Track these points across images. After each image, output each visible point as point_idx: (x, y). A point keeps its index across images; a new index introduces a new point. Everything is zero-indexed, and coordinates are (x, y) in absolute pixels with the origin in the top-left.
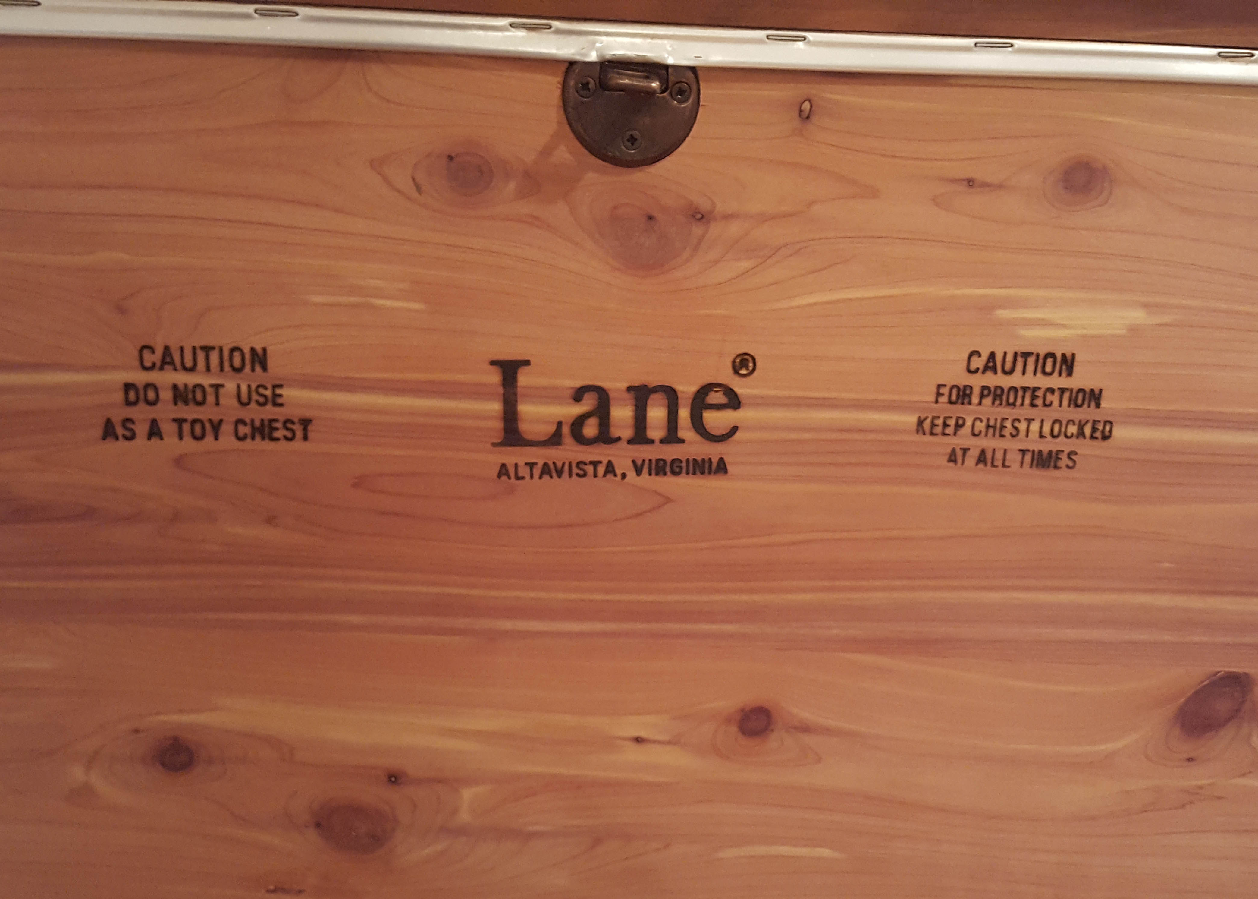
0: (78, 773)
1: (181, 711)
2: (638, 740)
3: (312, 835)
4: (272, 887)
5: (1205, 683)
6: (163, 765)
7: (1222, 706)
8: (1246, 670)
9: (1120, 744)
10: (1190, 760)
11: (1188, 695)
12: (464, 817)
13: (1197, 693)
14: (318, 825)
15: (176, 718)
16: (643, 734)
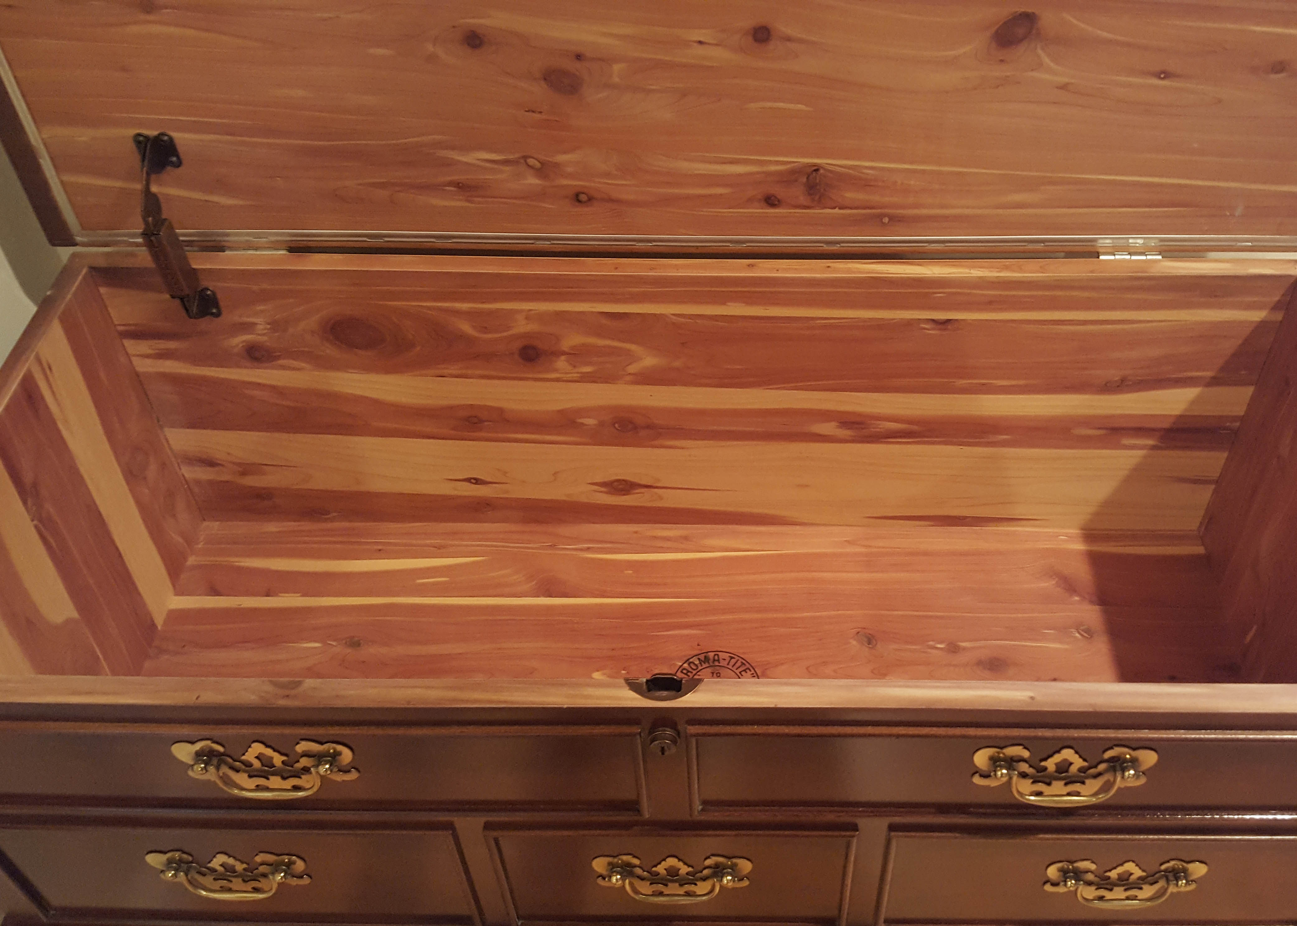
0: (430, 48)
1: (474, 18)
2: (700, 42)
3: (543, 83)
4: (527, 109)
5: (1010, 18)
6: (469, 44)
7: (1020, 31)
8: (1033, 11)
9: (962, 51)
10: (1002, 61)
11: (1001, 23)
12: (616, 80)
13: (1005, 23)
14: (545, 79)
15: (472, 21)
16: (702, 39)
